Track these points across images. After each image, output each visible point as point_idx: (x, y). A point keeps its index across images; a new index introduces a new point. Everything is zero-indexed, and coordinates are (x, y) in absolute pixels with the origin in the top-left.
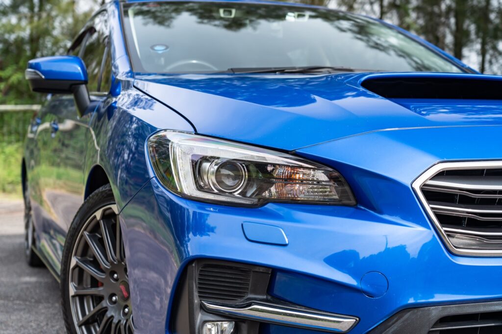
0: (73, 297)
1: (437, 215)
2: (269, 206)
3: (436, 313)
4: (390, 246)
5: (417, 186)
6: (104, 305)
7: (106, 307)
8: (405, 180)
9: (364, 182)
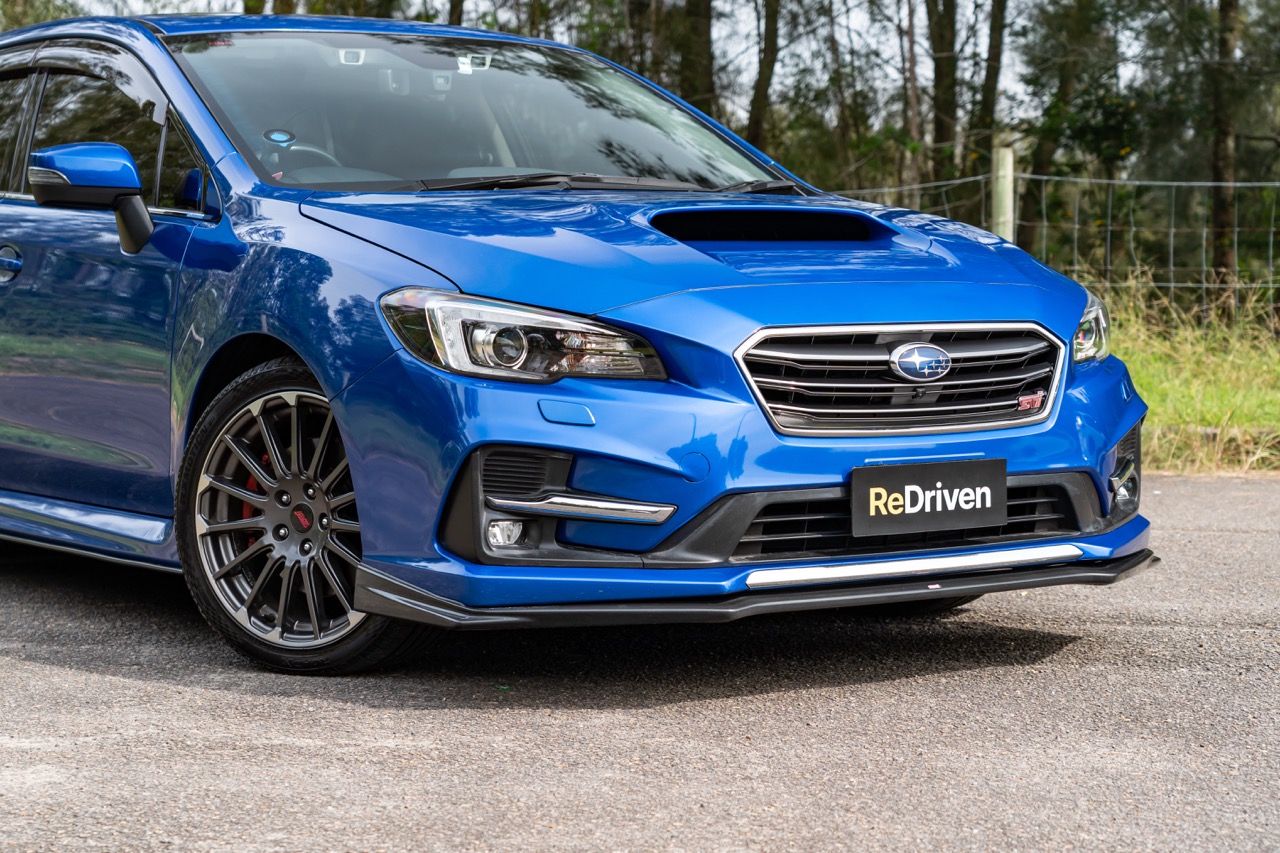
0: (203, 536)
1: (762, 390)
2: (565, 382)
3: (761, 500)
4: (698, 436)
5: (739, 356)
6: (266, 543)
7: (271, 545)
8: (726, 349)
9: (677, 351)
